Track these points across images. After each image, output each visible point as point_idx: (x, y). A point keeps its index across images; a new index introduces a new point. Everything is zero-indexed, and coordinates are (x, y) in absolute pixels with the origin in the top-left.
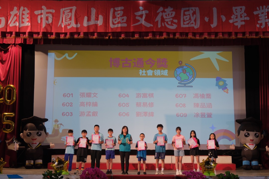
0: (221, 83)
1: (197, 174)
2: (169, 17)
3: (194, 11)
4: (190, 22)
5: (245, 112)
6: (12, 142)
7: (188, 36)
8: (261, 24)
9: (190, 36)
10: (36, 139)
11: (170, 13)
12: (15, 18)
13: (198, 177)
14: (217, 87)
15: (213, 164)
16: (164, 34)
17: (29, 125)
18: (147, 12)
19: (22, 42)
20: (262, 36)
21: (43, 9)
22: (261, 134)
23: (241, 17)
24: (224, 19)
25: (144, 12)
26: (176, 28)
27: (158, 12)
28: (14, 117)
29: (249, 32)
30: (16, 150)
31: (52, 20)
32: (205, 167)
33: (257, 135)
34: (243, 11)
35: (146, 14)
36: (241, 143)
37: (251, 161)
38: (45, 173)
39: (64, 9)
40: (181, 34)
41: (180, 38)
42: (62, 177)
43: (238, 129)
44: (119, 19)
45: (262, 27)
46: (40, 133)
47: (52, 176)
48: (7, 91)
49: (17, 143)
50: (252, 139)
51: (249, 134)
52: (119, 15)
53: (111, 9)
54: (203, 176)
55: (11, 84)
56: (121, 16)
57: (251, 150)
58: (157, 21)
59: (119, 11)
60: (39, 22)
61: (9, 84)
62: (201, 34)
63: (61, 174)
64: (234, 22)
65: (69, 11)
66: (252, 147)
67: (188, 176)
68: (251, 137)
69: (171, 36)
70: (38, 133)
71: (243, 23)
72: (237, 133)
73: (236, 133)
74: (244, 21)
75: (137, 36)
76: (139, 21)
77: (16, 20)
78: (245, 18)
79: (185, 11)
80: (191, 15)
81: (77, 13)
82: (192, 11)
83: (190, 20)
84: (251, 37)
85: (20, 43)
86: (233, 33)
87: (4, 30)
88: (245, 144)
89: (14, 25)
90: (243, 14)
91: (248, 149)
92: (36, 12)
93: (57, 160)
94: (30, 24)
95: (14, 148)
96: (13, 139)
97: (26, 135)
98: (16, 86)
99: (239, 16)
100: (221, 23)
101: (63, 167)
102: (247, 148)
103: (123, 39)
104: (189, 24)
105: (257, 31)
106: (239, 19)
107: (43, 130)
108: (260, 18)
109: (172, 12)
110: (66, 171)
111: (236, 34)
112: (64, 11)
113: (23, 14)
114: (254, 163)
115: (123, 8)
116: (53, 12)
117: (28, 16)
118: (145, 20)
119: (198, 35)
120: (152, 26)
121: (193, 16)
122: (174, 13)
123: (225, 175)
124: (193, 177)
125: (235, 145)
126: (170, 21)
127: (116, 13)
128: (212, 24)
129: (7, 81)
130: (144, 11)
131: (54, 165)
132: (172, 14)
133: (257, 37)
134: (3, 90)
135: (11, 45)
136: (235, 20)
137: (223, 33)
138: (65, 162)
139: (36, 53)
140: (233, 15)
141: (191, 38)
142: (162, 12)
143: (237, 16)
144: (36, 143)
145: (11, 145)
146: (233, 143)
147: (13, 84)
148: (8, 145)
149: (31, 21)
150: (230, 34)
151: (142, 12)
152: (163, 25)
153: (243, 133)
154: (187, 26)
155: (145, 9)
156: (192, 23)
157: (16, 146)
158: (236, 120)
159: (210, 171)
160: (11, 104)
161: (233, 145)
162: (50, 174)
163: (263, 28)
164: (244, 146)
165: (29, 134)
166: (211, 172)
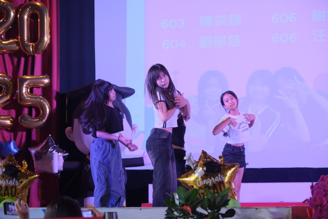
6: (45, 151)
42: (231, 213)
49: (58, 152)
63: (227, 203)
93: (201, 163)
96: (48, 142)
131: (192, 178)
138: (229, 169)
145: (43, 158)
148: (36, 160)
157: (55, 161)
160: (39, 52)
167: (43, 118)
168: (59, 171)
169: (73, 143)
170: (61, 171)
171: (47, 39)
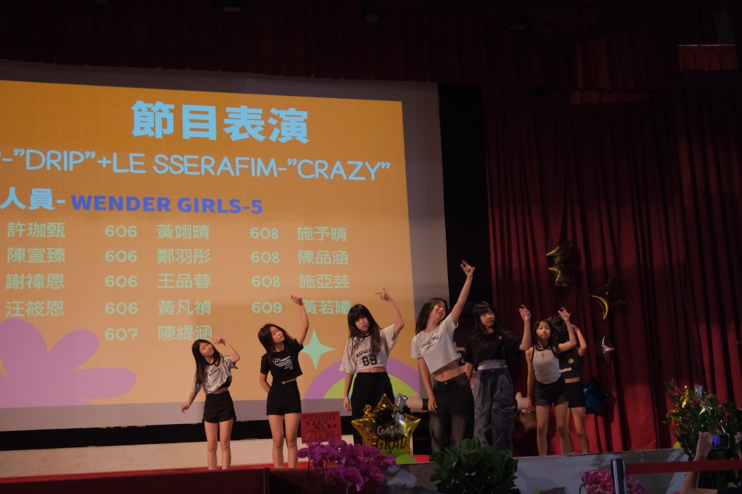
1: (362, 453)
15: (404, 423)
32: (377, 435)
54: (383, 457)
166: (400, 451)
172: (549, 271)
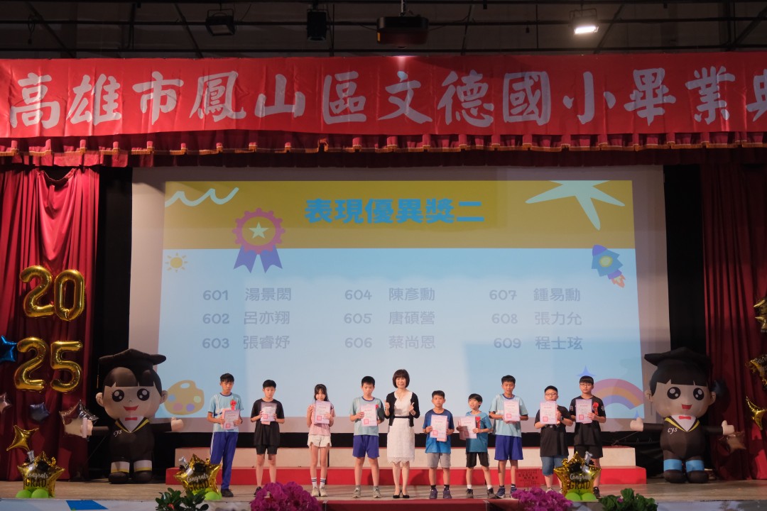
0: (606, 261)
1: (551, 498)
2: (474, 98)
3: (537, 80)
4: (526, 108)
5: (668, 336)
6: (76, 415)
7: (521, 144)
8: (705, 114)
9: (527, 144)
10: (135, 408)
11: (476, 87)
12: (85, 102)
13: (553, 504)
14: (596, 270)
15: (588, 472)
16: (462, 138)
17: (118, 371)
18: (417, 84)
19: (101, 163)
20: (708, 145)
21: (155, 80)
22: (711, 390)
23: (655, 95)
24: (611, 100)
25: (409, 86)
26: (492, 124)
27: (444, 84)
28: (82, 350)
29: (676, 134)
30: (85, 436)
31: (175, 102)
32: (570, 479)
33: (700, 392)
34: (661, 82)
35: (415, 90)
36: (657, 414)
37: (684, 460)
38: (163, 497)
39: (206, 78)
40: (504, 139)
41: (503, 148)
42: (206, 507)
43: (650, 378)
44: (346, 103)
45: (709, 121)
46: (145, 393)
47: (180, 503)
48: (64, 285)
49: (88, 417)
50: (686, 403)
51: (678, 391)
52: (347, 92)
53: (325, 76)
54: (565, 501)
55: (72, 269)
56: (352, 94)
57: (686, 433)
58: (444, 109)
59: (346, 81)
60: (144, 110)
61: (67, 268)
62: (555, 139)
63: (203, 499)
64: (638, 107)
65: (220, 81)
66: (687, 425)
67: (526, 502)
68: (684, 399)
69: (479, 145)
70: (140, 393)
71: (661, 111)
72: (649, 388)
73: (645, 389)
74: (663, 105)
75: (391, 145)
76: (396, 107)
77: (87, 108)
78: (665, 97)
79: (512, 82)
80: (529, 91)
81: (239, 87)
82: (532, 80)
83: (526, 105)
84: (680, 146)
85: (95, 163)
86: (636, 137)
87: (58, 134)
88: (670, 417)
89: (81, 119)
90: (659, 88)
91: (678, 429)
92: (137, 88)
93: (192, 464)
94: (120, 116)
95: (81, 431)
96: (79, 407)
97: (111, 397)
98: (86, 272)
99: (649, 94)
100: (604, 112)
101: (206, 480)
102: (675, 427)
103: (357, 151)
104: (525, 114)
105: (695, 131)
106: (650, 100)
107: (153, 385)
108: (702, 99)
109: (480, 84)
110: (215, 490)
111: (643, 138)
112: (205, 83)
113: (104, 93)
114: (694, 464)
115: (355, 75)
116: (179, 84)
117: (117, 96)
118: (413, 105)
119: (547, 142)
120: (430, 120)
121: (533, 93)
122: (485, 87)
123: (622, 498)
124: (540, 505)
125: (643, 420)
126: (475, 107)
127: (339, 88)
128: (583, 113)
129: (63, 259)
130: (408, 83)
131: (184, 475)
132: (480, 88)
133: (696, 146)
134: (52, 285)
135: (74, 170)
136: (641, 104)
137: (610, 138)
138: (213, 468)
139: (135, 187)
140: (635, 92)
141: (529, 149)
142: (455, 84)
143: (644, 92)
144: (135, 419)
145: (72, 422)
146: (637, 415)
147: (78, 269)
148: (66, 424)
149: (123, 108)
150: (627, 138)
151: (404, 84)
152: (458, 118)
153: (663, 388)
154: (519, 119)
155: (410, 78)
156: (532, 112)
157: (84, 426)
158: (646, 355)
159: (581, 488)
160: (73, 318)
161: (638, 419)
162: (175, 498)
163: (711, 123)
164: (668, 422)
165: (117, 394)
166: (585, 490)
167: (75, 383)
168: (88, 436)
169: (103, 409)
170: (90, 436)
171: (81, 304)
172: (757, 319)
